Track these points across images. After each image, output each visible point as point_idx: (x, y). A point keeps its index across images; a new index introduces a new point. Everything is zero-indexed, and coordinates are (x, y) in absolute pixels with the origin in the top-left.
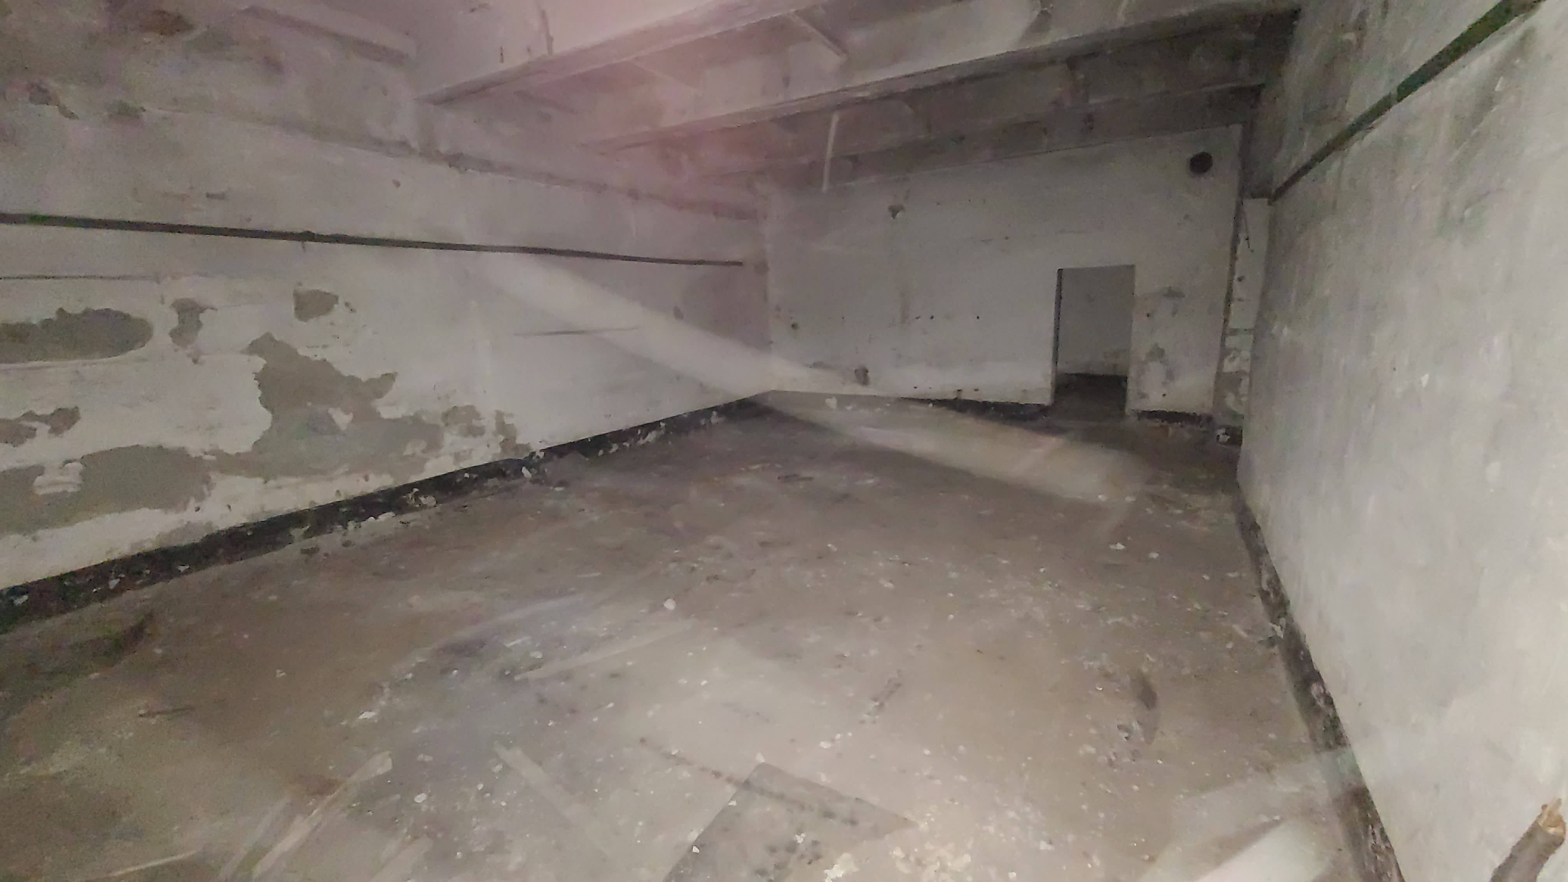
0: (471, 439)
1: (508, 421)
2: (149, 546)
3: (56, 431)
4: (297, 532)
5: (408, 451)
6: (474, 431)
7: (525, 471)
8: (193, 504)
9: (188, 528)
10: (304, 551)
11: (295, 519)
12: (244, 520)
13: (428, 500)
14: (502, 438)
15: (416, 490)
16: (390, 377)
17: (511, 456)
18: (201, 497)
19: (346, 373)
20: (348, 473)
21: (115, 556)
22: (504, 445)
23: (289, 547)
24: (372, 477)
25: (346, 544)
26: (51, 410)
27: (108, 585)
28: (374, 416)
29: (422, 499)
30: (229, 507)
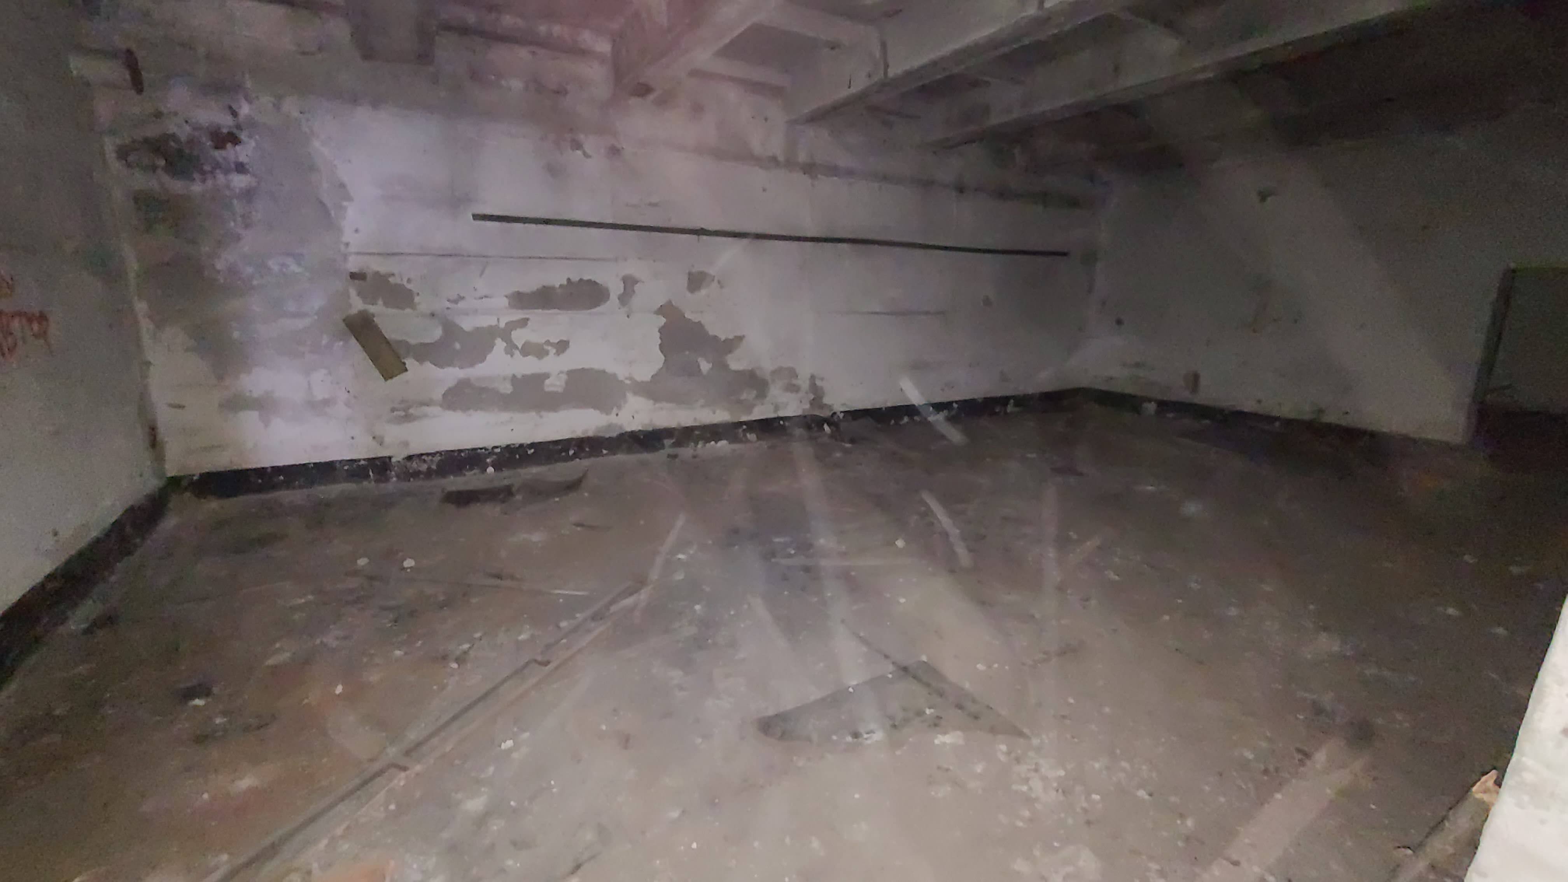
0: (788, 394)
1: (819, 383)
2: (590, 434)
3: (558, 353)
4: (668, 442)
5: (744, 396)
6: (793, 388)
7: (826, 427)
8: (615, 410)
9: (610, 426)
10: (669, 456)
11: (668, 432)
12: (640, 428)
13: (751, 436)
14: (812, 396)
15: (745, 427)
16: (740, 338)
17: (817, 413)
18: (619, 407)
19: (711, 332)
20: (703, 406)
21: (574, 436)
22: (813, 403)
23: (662, 451)
24: (718, 412)
25: (695, 457)
26: (556, 341)
27: (569, 453)
28: (725, 367)
29: (748, 435)
30: (633, 417)
